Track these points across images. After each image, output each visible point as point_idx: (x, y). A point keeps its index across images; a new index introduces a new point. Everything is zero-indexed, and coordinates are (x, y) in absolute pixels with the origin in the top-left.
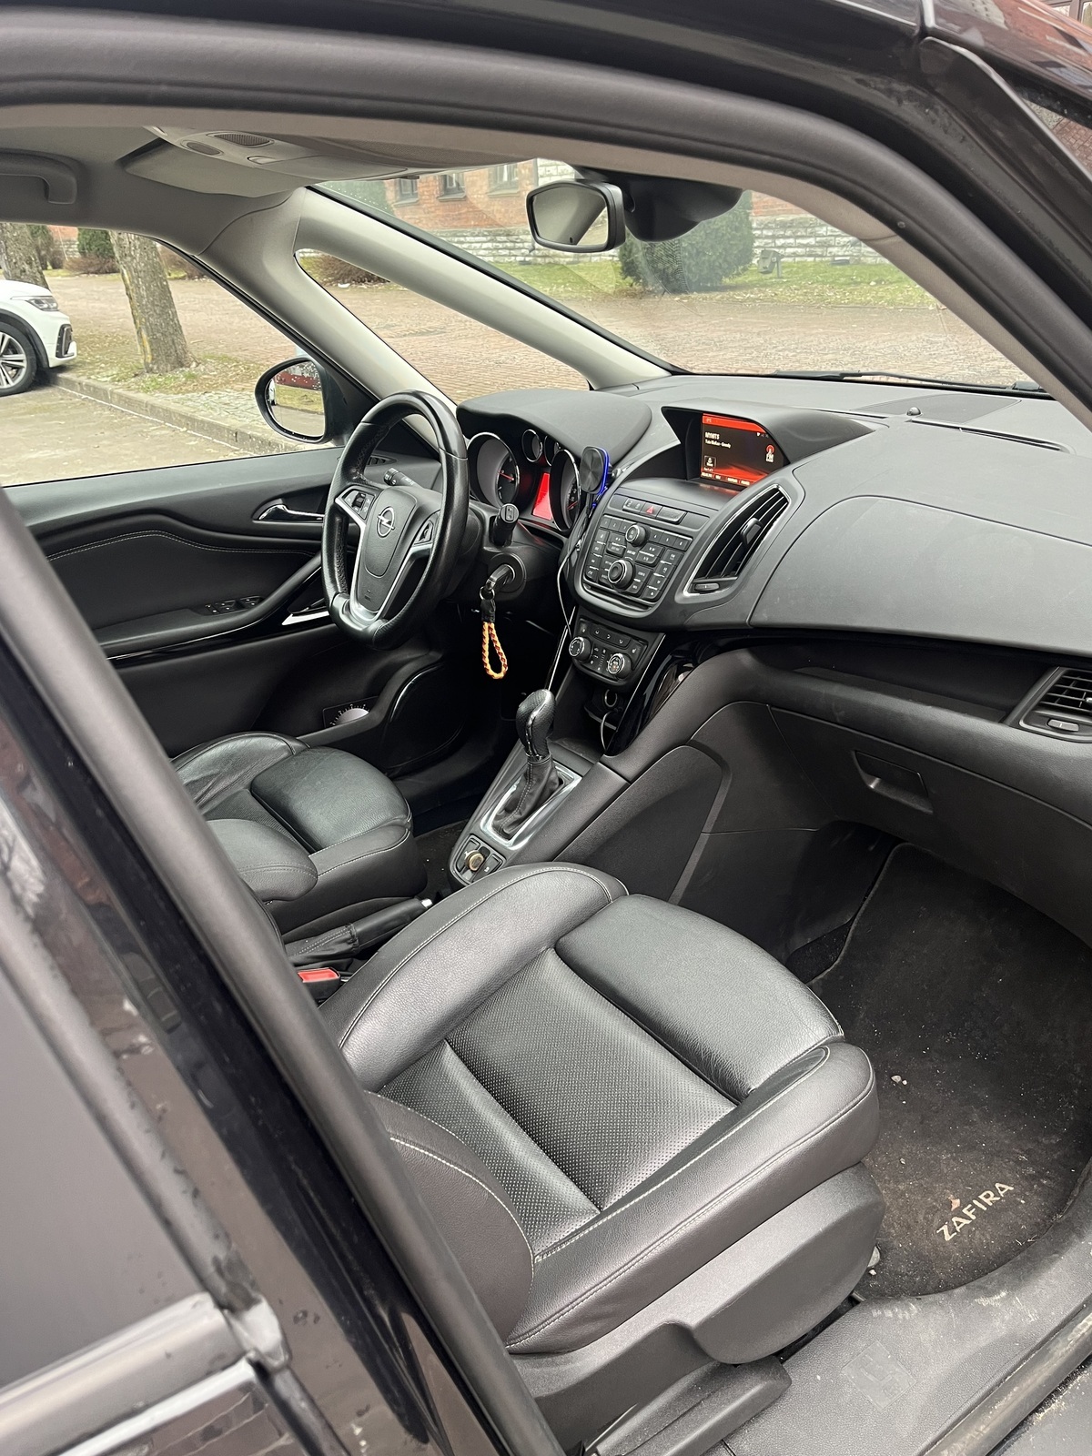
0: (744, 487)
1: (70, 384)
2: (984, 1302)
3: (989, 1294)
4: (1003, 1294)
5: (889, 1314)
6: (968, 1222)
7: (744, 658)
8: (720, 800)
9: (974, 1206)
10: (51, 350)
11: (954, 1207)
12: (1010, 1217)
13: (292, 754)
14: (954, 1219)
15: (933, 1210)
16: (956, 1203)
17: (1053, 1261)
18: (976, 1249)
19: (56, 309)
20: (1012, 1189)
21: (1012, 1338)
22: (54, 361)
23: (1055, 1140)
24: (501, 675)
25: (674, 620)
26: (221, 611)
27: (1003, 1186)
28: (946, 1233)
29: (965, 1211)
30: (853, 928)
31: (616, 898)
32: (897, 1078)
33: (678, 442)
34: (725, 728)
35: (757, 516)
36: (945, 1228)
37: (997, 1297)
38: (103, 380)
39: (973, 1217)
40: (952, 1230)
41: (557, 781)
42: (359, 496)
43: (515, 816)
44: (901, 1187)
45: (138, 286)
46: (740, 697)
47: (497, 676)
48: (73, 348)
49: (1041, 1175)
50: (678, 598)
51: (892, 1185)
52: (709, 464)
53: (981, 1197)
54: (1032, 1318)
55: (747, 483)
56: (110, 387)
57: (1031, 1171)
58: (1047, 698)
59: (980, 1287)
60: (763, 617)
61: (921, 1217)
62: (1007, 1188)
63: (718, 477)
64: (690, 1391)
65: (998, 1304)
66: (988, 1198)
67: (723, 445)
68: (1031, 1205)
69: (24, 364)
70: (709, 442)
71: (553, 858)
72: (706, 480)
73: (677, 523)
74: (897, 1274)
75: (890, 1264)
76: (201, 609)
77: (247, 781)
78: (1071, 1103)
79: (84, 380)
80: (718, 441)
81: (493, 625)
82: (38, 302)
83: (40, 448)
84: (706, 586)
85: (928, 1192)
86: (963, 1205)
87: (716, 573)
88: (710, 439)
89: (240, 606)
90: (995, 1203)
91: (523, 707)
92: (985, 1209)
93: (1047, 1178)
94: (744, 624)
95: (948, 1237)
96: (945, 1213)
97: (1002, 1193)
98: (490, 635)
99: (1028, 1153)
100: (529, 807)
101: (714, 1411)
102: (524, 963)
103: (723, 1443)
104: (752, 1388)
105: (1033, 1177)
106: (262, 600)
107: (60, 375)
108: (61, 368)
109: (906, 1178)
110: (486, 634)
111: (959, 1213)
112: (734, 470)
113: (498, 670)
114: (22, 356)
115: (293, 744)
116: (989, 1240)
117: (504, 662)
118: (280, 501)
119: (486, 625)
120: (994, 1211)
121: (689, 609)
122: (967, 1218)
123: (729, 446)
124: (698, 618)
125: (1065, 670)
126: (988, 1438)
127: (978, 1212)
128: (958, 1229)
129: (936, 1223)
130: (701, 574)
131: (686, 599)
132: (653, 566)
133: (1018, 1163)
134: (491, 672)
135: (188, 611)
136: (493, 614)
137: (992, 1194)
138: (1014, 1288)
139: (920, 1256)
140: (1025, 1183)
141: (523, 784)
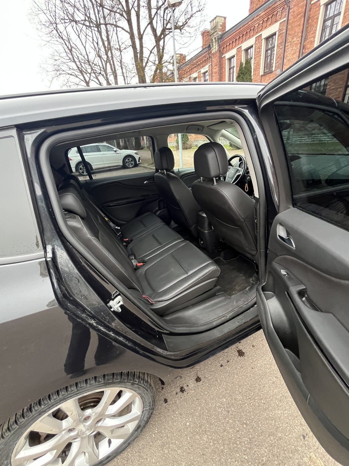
1: (140, 166)
10: (137, 161)
19: (138, 154)
22: (138, 163)
38: (146, 165)
48: (140, 161)
56: (147, 166)
79: (143, 165)
82: (136, 153)
108: (139, 164)
113: (247, 190)
114: (133, 162)
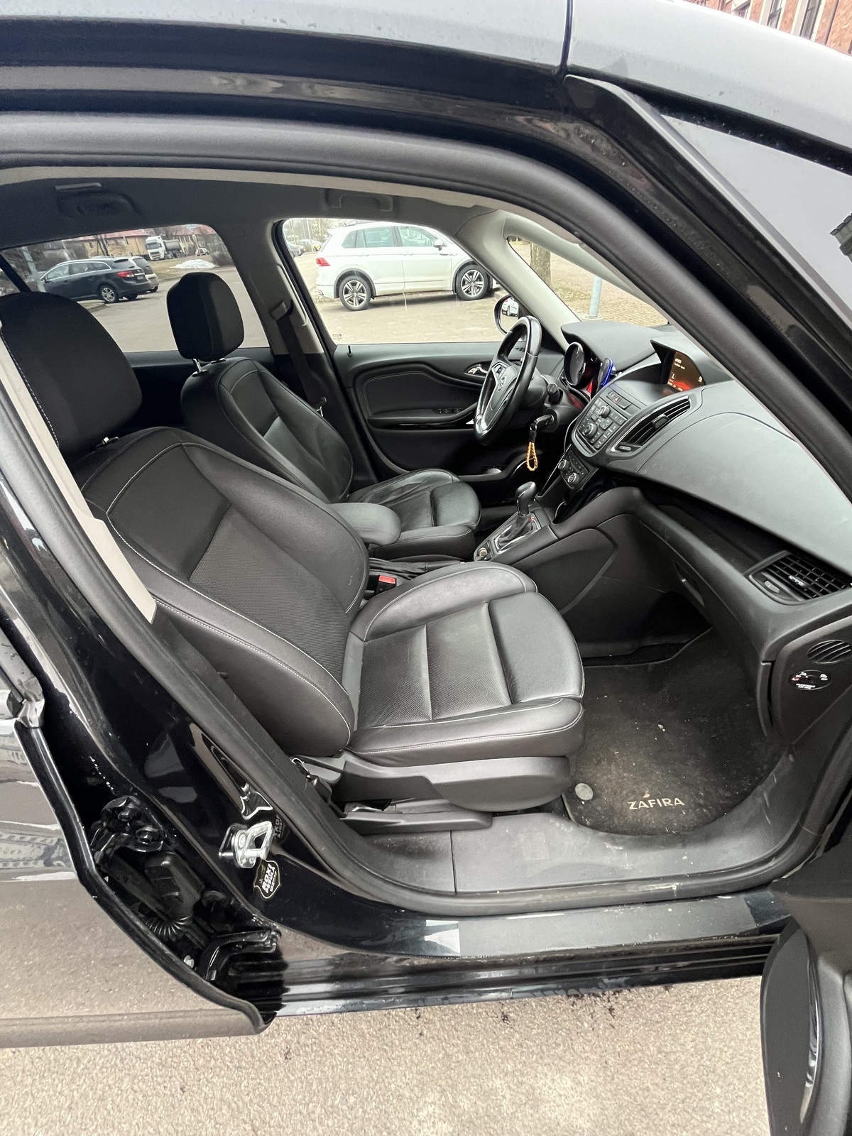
0: (679, 391)
2: (608, 846)
3: (615, 844)
4: (621, 848)
5: (558, 824)
6: (647, 807)
7: (636, 492)
8: (609, 562)
9: (656, 802)
11: (645, 797)
12: (672, 816)
13: (454, 483)
14: (641, 802)
15: (633, 792)
16: (647, 796)
17: (659, 849)
18: (641, 820)
20: (683, 804)
21: (612, 869)
23: (728, 794)
24: (533, 469)
25: (602, 462)
26: (443, 413)
27: (679, 800)
28: (632, 805)
29: (649, 801)
30: (686, 646)
31: (528, 591)
32: (660, 726)
33: (660, 362)
34: (616, 526)
35: (666, 414)
36: (633, 803)
37: (617, 848)
39: (652, 806)
40: (636, 806)
41: (530, 528)
42: (500, 368)
43: (506, 538)
44: (625, 775)
45: (536, 251)
46: (627, 512)
47: (531, 469)
49: (706, 806)
50: (607, 451)
51: (621, 772)
52: (673, 377)
53: (663, 800)
54: (627, 867)
55: (681, 390)
57: (701, 802)
58: (771, 567)
59: (613, 839)
60: (644, 472)
61: (624, 792)
62: (681, 803)
63: (675, 386)
64: (444, 805)
65: (615, 851)
66: (667, 802)
67: (682, 367)
68: (689, 817)
69: (483, 286)
70: (675, 364)
71: (511, 564)
72: (670, 386)
73: (624, 409)
74: (595, 809)
75: (594, 803)
76: (436, 410)
77: (431, 490)
78: (750, 782)
80: (680, 365)
81: (533, 444)
83: (474, 326)
84: (624, 448)
85: (636, 783)
86: (650, 798)
87: (633, 441)
88: (677, 363)
89: (453, 412)
90: (668, 805)
91: (521, 488)
92: (661, 806)
93: (708, 809)
94: (634, 473)
95: (632, 808)
96: (638, 796)
97: (676, 803)
98: (532, 449)
99: (706, 793)
100: (513, 536)
101: (448, 818)
102: (473, 604)
103: (451, 831)
104: (470, 819)
105: (700, 805)
106: (462, 410)
107: (496, 293)
109: (630, 772)
110: (530, 447)
111: (646, 801)
112: (683, 383)
113: (532, 466)
114: (482, 282)
115: (456, 478)
116: (653, 821)
117: (536, 463)
118: (480, 365)
119: (530, 443)
120: (665, 809)
121: (610, 458)
122: (648, 805)
123: (684, 368)
124: (614, 465)
125: (788, 553)
126: (567, 902)
127: (656, 805)
128: (640, 807)
129: (631, 798)
130: (625, 440)
131: (611, 452)
132: (605, 430)
133: (697, 795)
134: (529, 467)
135: (431, 410)
136: (534, 439)
137: (670, 801)
138: (629, 848)
139: (612, 808)
140: (693, 806)
141: (515, 525)
